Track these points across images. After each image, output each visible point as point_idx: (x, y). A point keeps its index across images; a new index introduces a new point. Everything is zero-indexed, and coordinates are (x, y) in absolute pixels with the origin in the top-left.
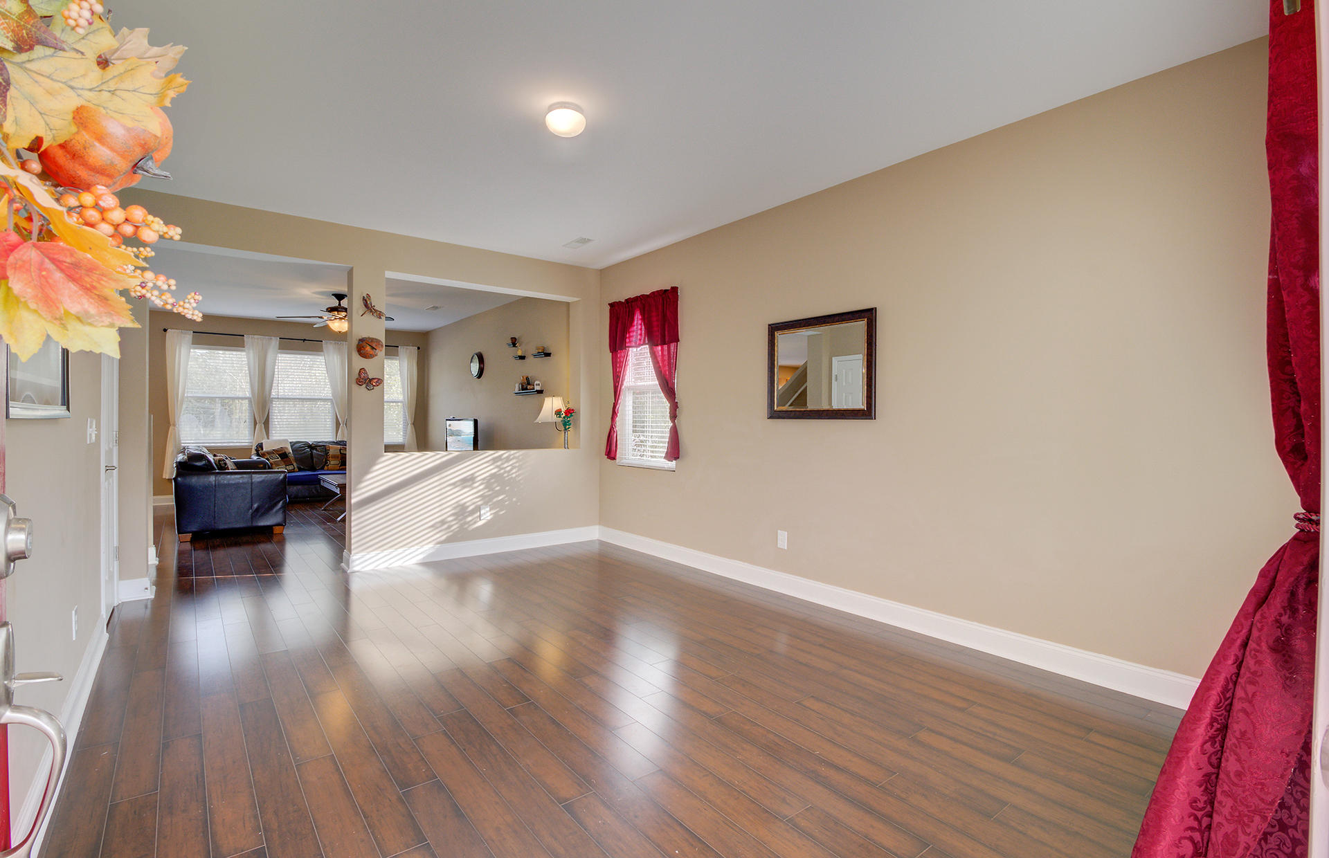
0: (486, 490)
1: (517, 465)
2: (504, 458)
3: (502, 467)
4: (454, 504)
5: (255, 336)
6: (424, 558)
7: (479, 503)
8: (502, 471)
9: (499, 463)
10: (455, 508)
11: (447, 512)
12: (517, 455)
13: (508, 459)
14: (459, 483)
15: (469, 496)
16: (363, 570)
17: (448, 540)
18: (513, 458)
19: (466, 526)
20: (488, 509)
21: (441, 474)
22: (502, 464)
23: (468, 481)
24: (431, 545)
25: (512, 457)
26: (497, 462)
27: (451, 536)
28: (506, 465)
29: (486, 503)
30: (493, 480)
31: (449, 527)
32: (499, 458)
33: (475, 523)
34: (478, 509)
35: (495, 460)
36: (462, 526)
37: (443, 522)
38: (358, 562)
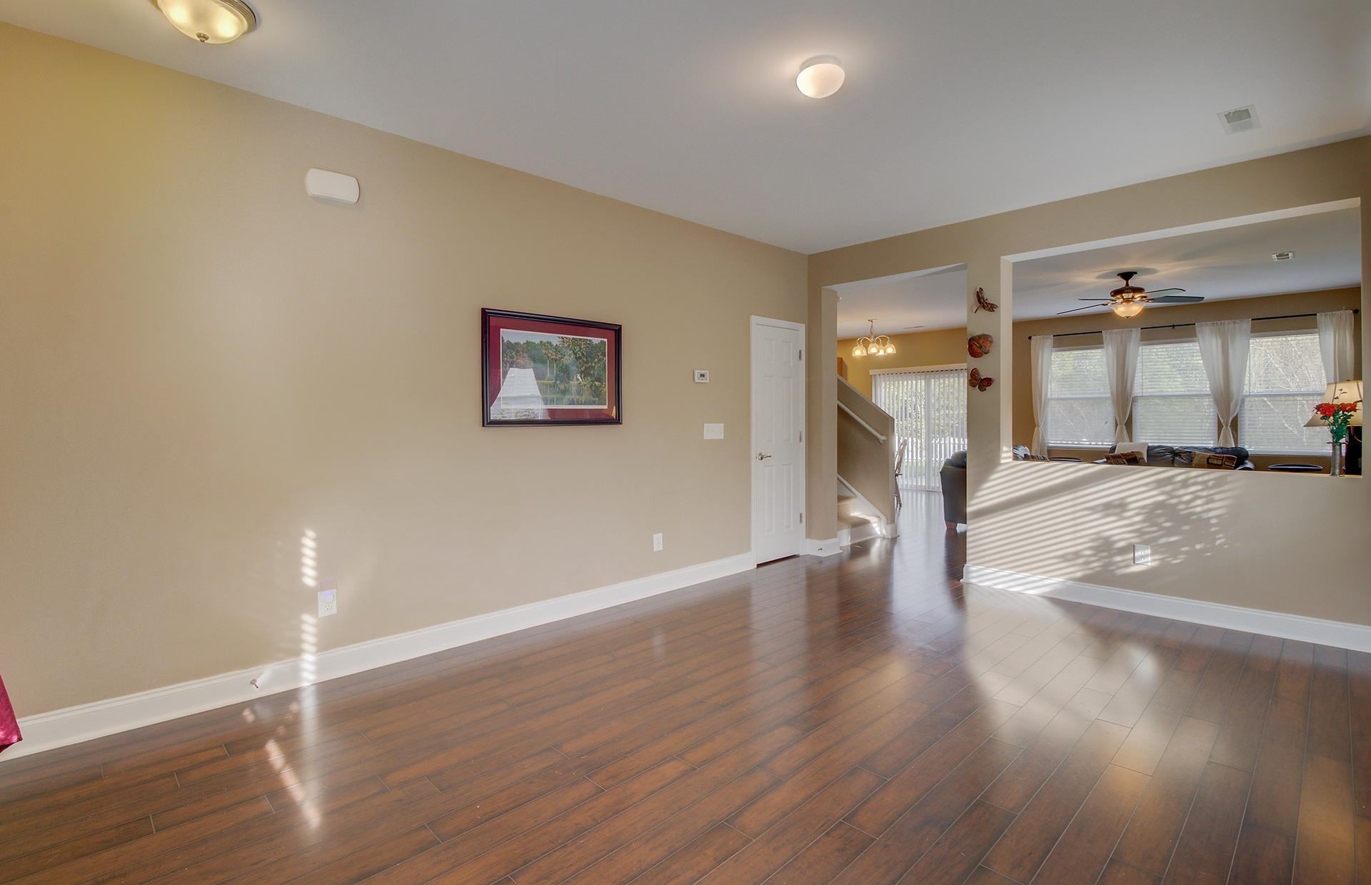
0: (1146, 524)
1: (1205, 493)
2: (1179, 482)
3: (1175, 493)
4: (1092, 534)
5: (1114, 331)
6: (1050, 592)
7: (1134, 541)
8: (1174, 501)
9: (1169, 488)
10: (1093, 540)
11: (1084, 546)
12: (1206, 478)
13: (1185, 484)
14: (1099, 509)
15: (1117, 529)
16: (980, 584)
17: (1083, 579)
18: (1195, 484)
19: (1112, 568)
20: (1149, 551)
21: (1074, 492)
22: (1175, 490)
23: (1116, 508)
24: (1060, 579)
25: (1192, 481)
26: (1165, 486)
27: (1090, 574)
28: (1181, 492)
29: (1146, 543)
30: (1159, 511)
31: (1087, 563)
32: (1169, 481)
33: (1127, 566)
34: (1131, 548)
35: (1160, 483)
36: (1106, 566)
37: (1077, 555)
38: (974, 575)
